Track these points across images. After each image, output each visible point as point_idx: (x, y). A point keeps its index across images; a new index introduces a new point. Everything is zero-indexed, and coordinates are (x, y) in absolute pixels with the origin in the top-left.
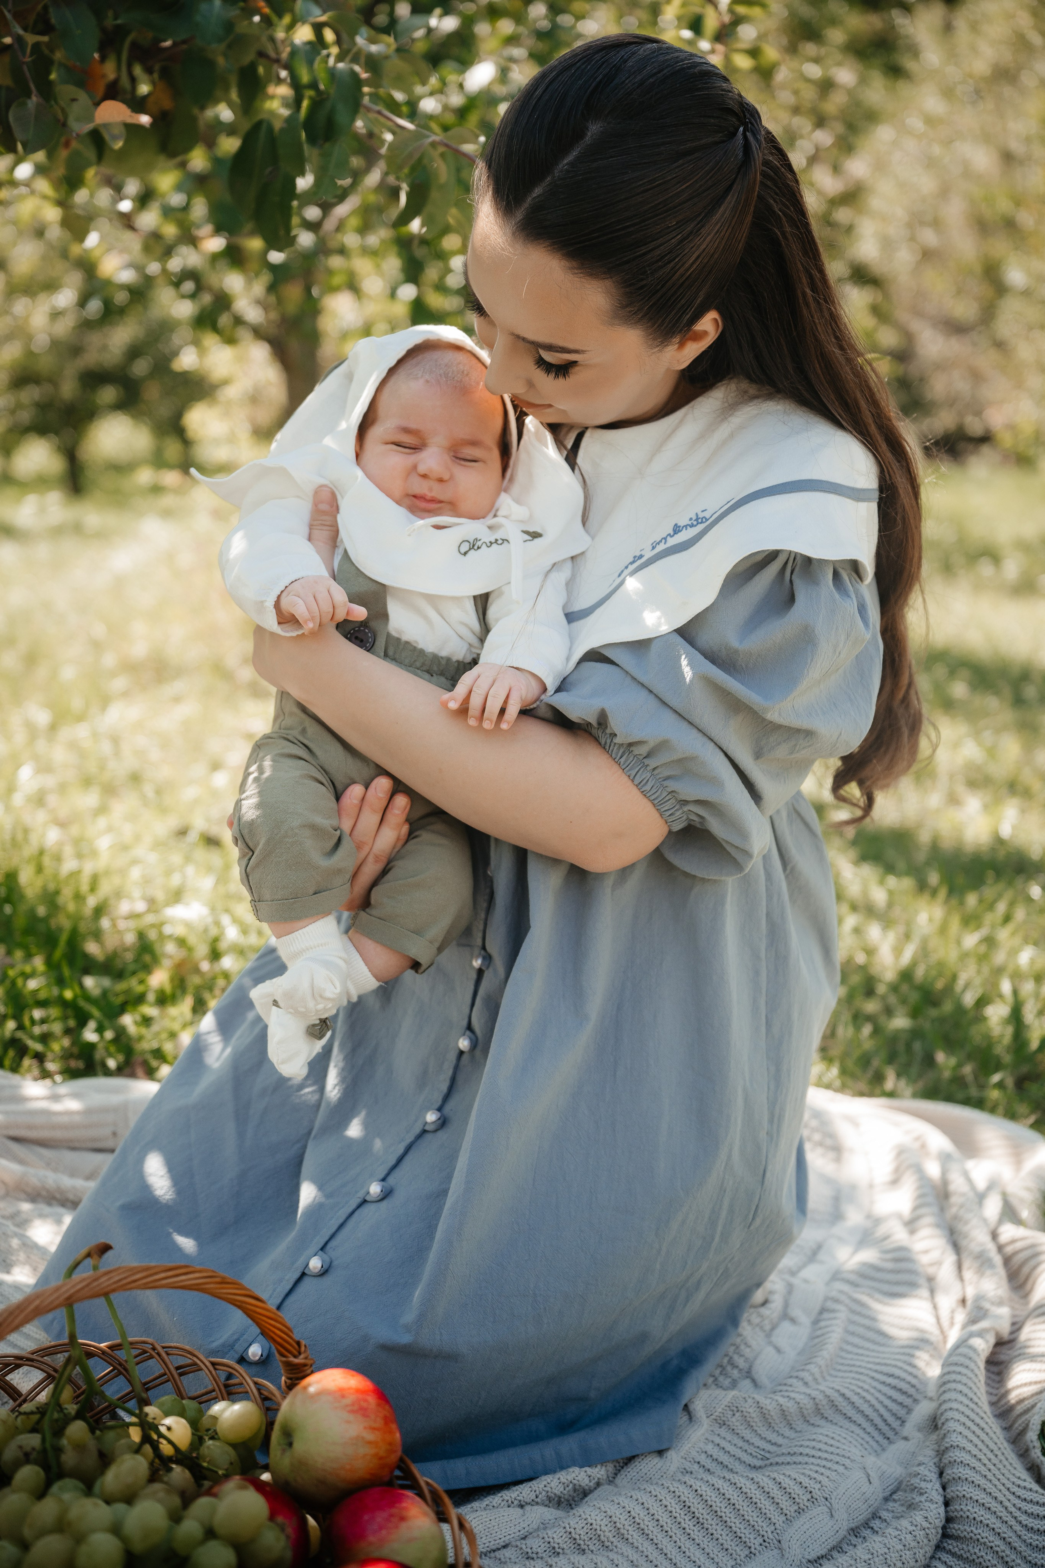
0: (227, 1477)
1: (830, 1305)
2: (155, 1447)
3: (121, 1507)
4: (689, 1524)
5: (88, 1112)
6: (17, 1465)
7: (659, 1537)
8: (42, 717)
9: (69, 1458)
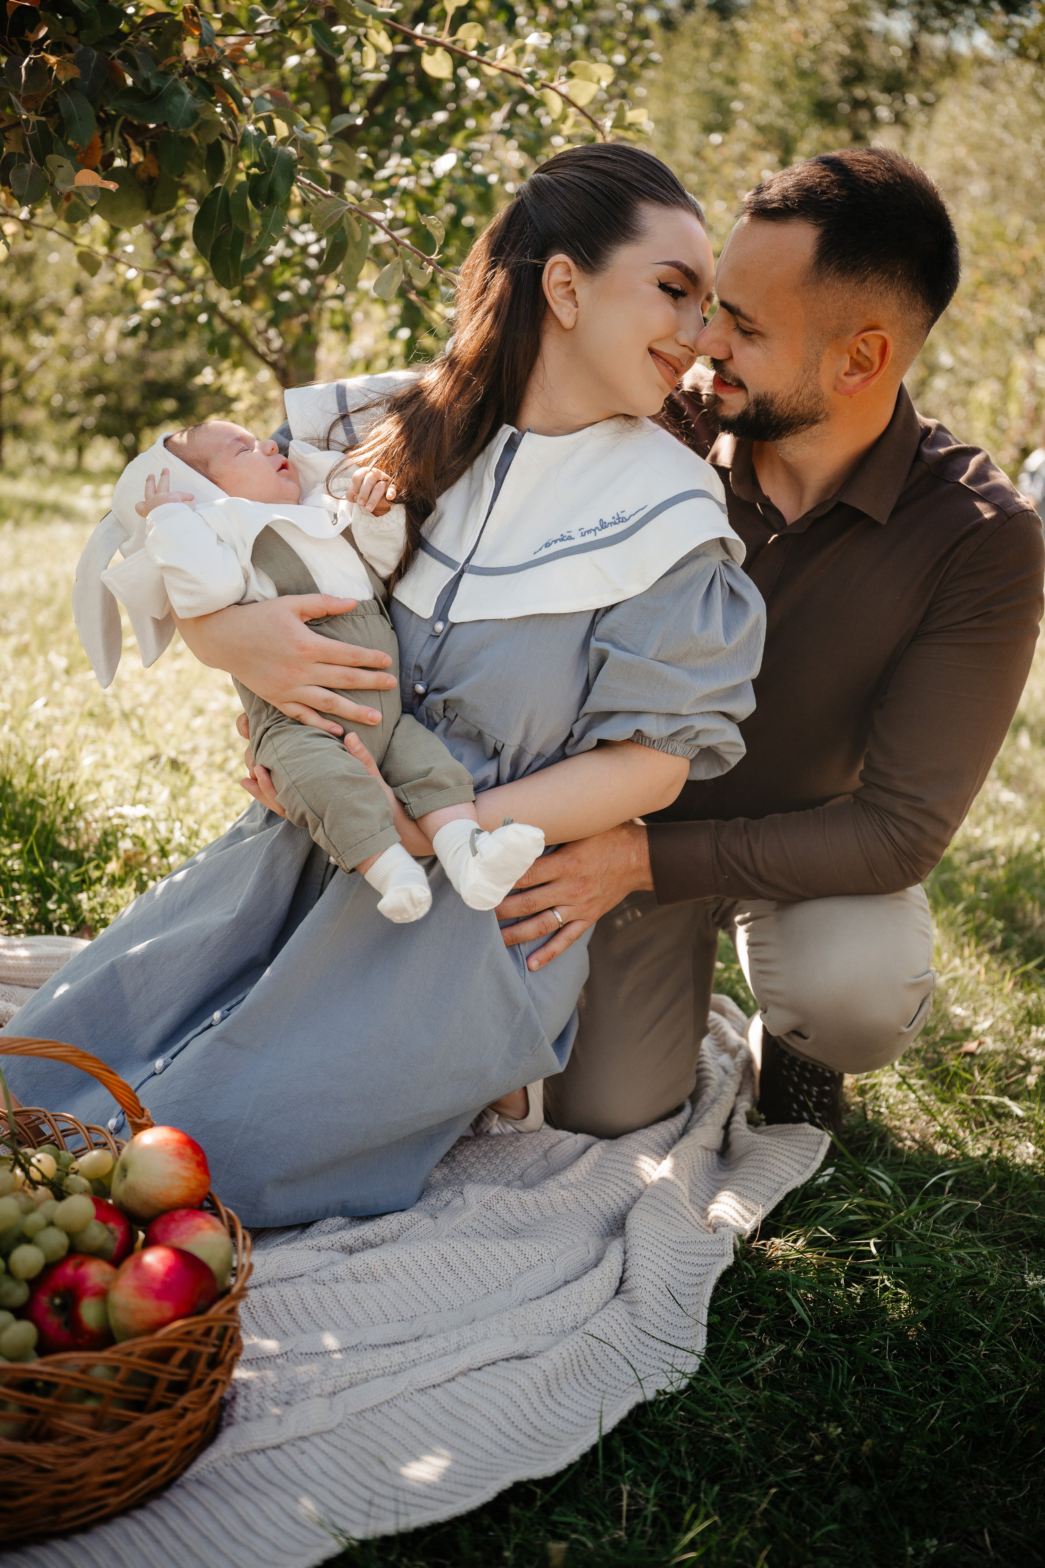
0: (77, 1193)
5: (37, 958)
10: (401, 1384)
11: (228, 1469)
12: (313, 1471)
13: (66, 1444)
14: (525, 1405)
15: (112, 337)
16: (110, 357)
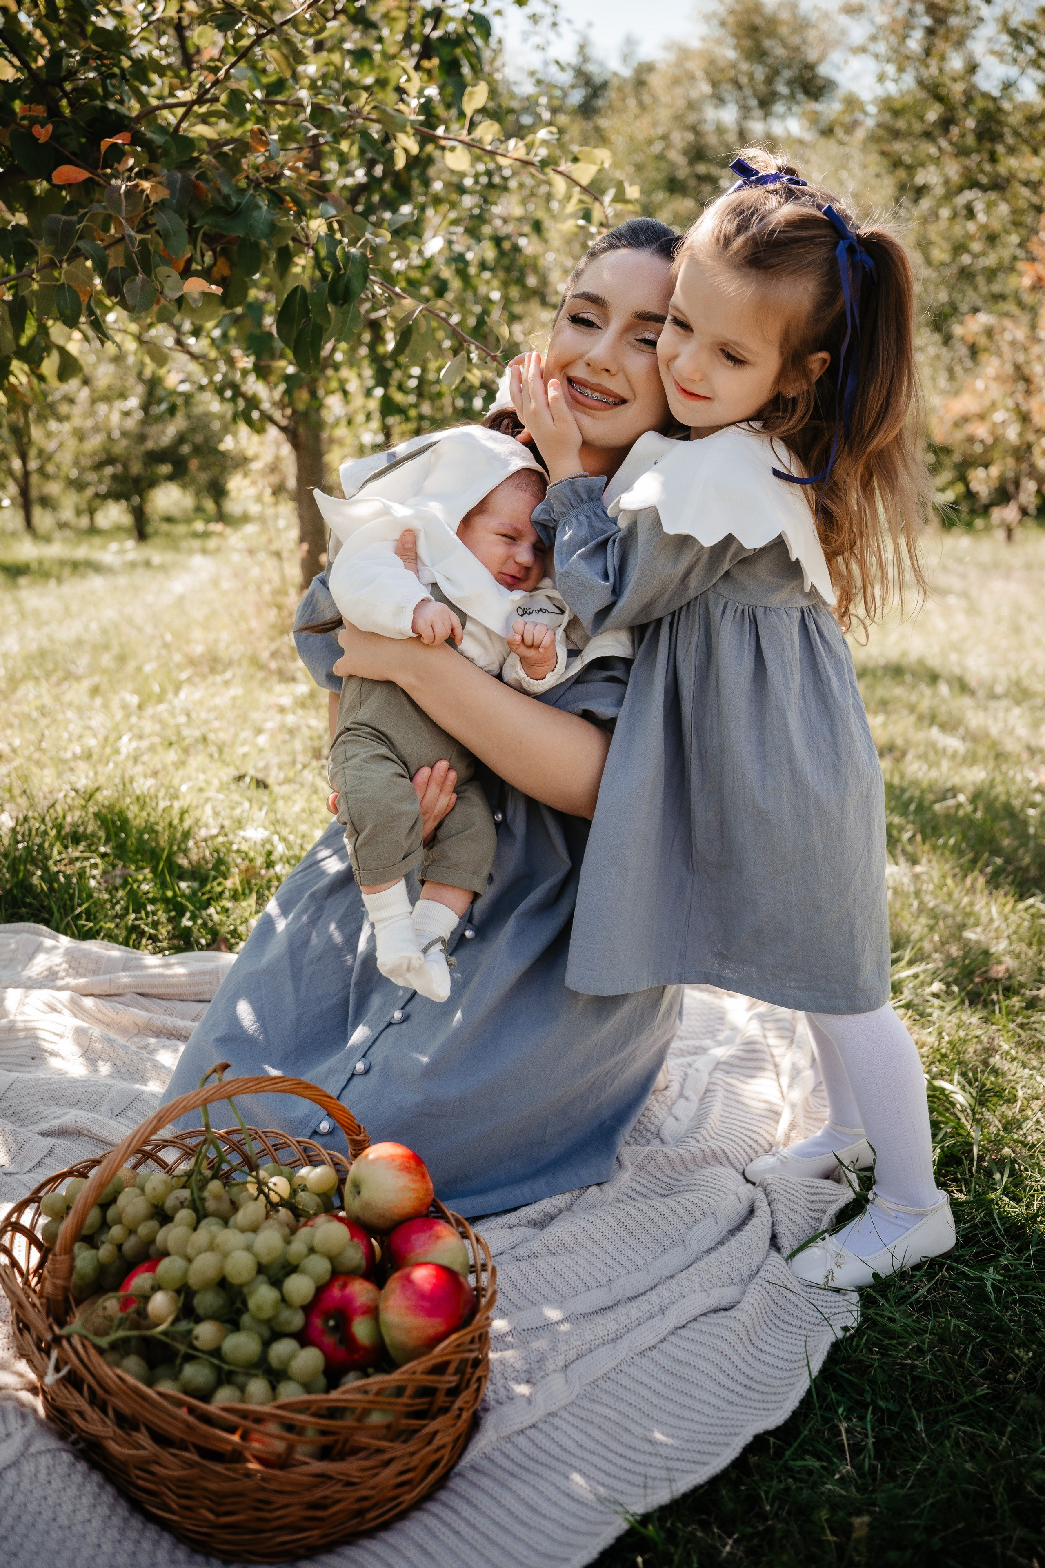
0: (316, 1215)
1: (712, 1087)
2: (267, 1197)
3: (250, 1235)
4: (623, 1234)
5: (191, 974)
6: (176, 1210)
7: (604, 1243)
8: (134, 700)
9: (211, 1205)
10: (623, 1349)
11: (497, 1453)
12: (571, 1446)
13: (366, 1458)
14: (735, 1357)
15: (115, 418)
16: (116, 434)
